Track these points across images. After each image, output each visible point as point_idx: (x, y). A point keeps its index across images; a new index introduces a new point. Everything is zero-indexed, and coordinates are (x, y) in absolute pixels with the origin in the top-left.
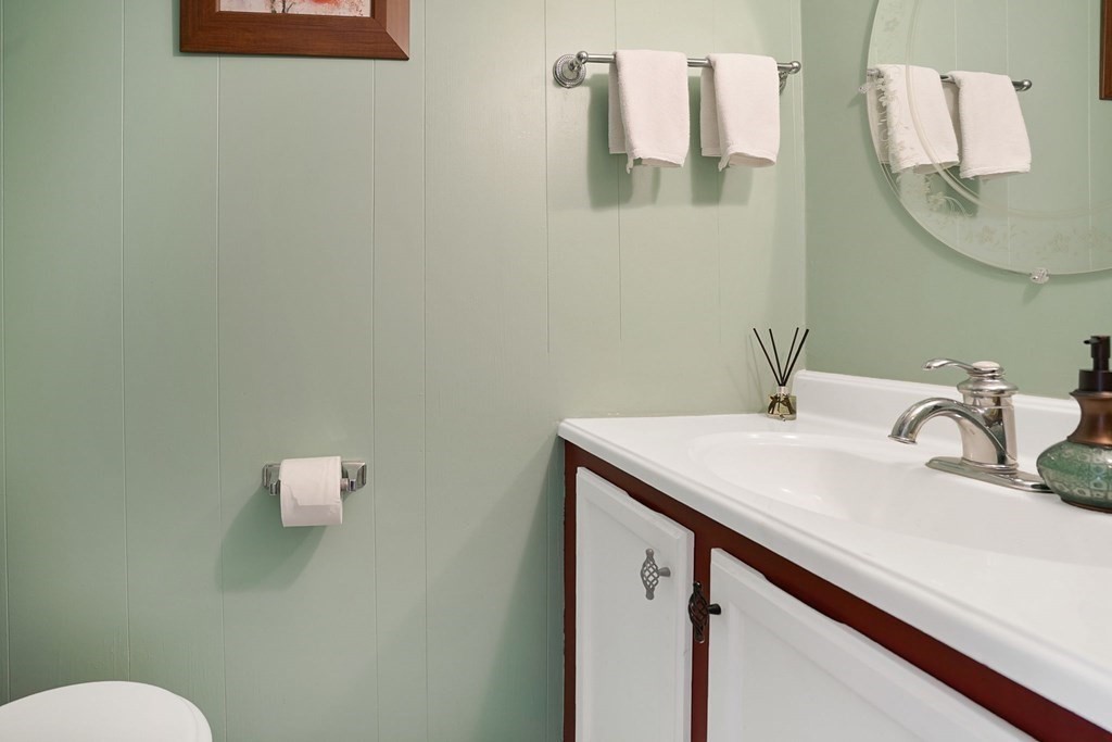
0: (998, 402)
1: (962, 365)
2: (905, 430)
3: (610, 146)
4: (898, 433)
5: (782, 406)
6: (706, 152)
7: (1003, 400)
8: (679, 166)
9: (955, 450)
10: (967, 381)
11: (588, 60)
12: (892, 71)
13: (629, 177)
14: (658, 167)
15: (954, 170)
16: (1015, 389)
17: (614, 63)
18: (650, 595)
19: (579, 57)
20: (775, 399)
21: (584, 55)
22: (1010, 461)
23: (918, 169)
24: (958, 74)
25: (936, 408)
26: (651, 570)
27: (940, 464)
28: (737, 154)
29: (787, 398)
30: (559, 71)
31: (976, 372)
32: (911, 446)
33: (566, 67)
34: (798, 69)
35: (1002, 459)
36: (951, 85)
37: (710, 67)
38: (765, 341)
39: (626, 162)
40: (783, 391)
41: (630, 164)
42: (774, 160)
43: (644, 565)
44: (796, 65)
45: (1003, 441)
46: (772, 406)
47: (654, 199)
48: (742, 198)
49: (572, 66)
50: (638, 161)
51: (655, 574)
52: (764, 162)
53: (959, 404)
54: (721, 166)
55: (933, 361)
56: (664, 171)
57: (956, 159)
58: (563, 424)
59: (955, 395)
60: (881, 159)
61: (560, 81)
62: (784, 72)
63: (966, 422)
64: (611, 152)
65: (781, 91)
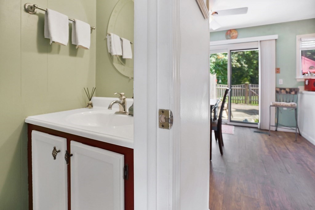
0: (124, 100)
1: (119, 94)
2: (110, 107)
3: (45, 35)
4: (109, 108)
5: (90, 105)
6: (73, 43)
7: (125, 100)
8: (65, 45)
9: (118, 110)
10: (120, 97)
11: (37, 8)
12: (112, 34)
13: (51, 46)
14: (59, 45)
15: (121, 57)
16: (126, 98)
17: (46, 12)
18: (55, 158)
19: (34, 6)
20: (89, 104)
21: (36, 6)
22: (126, 110)
23: (116, 55)
24: (123, 39)
25: (115, 102)
26: (55, 152)
27: (117, 113)
28: (80, 45)
29: (91, 103)
30: (26, 7)
31: (121, 95)
32: (111, 110)
33: (29, 7)
34: (95, 29)
35: (125, 110)
36: (121, 40)
37: (74, 22)
38: (86, 91)
39: (50, 41)
40: (90, 102)
41: (51, 42)
42: (89, 48)
43: (53, 151)
44: (94, 28)
45: (125, 107)
46: (88, 106)
47: (58, 53)
48: (82, 56)
49: (31, 8)
50: (53, 42)
51: (56, 153)
52: (87, 49)
53: (119, 101)
54: (77, 47)
55: (115, 93)
56: (62, 46)
57: (121, 55)
58: (27, 119)
59: (118, 99)
60: (109, 52)
61: (27, 11)
62: (92, 29)
63: (119, 104)
64: (45, 37)
65: (91, 33)
